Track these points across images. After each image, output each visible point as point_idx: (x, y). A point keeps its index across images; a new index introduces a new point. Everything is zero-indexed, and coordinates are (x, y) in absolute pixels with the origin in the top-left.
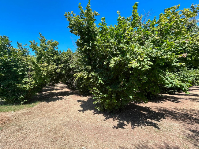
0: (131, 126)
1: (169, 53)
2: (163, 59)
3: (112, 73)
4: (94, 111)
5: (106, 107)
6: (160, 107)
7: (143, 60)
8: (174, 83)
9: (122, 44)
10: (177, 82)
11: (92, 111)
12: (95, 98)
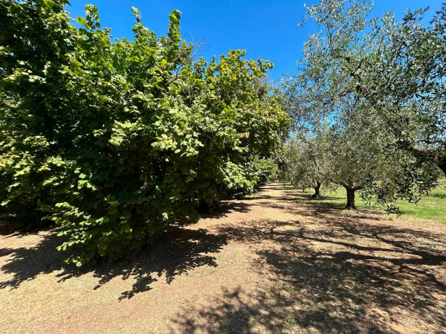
0: (165, 278)
1: (227, 128)
2: (219, 139)
3: (121, 161)
4: (62, 271)
5: (103, 250)
6: (223, 225)
7: (185, 135)
8: (237, 181)
9: (141, 93)
10: (240, 179)
11: (56, 272)
12: (65, 233)
